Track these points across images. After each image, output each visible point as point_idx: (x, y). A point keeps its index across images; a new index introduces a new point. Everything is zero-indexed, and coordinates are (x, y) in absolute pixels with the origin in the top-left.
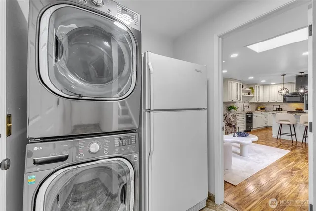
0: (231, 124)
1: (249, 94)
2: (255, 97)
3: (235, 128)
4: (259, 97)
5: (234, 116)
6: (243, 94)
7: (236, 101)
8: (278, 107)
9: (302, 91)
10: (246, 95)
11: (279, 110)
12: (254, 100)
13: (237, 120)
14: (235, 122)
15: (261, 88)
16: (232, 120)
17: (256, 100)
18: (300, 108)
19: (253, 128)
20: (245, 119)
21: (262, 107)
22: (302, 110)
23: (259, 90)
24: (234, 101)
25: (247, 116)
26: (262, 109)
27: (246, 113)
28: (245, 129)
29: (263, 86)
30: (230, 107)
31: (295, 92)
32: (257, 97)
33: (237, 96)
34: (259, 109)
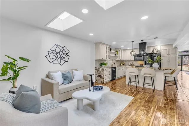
0: (101, 76)
1: (115, 55)
2: (119, 57)
3: (103, 79)
4: (121, 57)
5: (103, 70)
6: (111, 55)
7: (106, 59)
8: (131, 63)
9: (142, 53)
10: (113, 55)
11: (132, 65)
12: (118, 59)
13: (105, 73)
14: (103, 74)
15: (122, 51)
16: (102, 73)
17: (120, 59)
18: (142, 64)
19: (117, 77)
20: (111, 71)
21: (123, 63)
22: (143, 65)
23: (121, 52)
24: (104, 59)
25: (112, 70)
26: (123, 64)
27: (112, 68)
28: (111, 79)
29: (124, 50)
30: (102, 63)
31: (139, 53)
32: (120, 57)
33: (107, 55)
34: (121, 65)
